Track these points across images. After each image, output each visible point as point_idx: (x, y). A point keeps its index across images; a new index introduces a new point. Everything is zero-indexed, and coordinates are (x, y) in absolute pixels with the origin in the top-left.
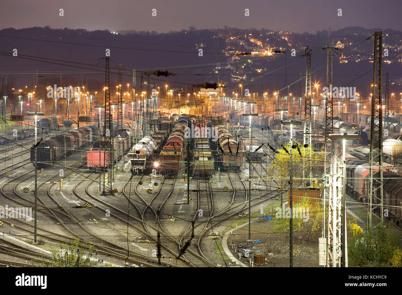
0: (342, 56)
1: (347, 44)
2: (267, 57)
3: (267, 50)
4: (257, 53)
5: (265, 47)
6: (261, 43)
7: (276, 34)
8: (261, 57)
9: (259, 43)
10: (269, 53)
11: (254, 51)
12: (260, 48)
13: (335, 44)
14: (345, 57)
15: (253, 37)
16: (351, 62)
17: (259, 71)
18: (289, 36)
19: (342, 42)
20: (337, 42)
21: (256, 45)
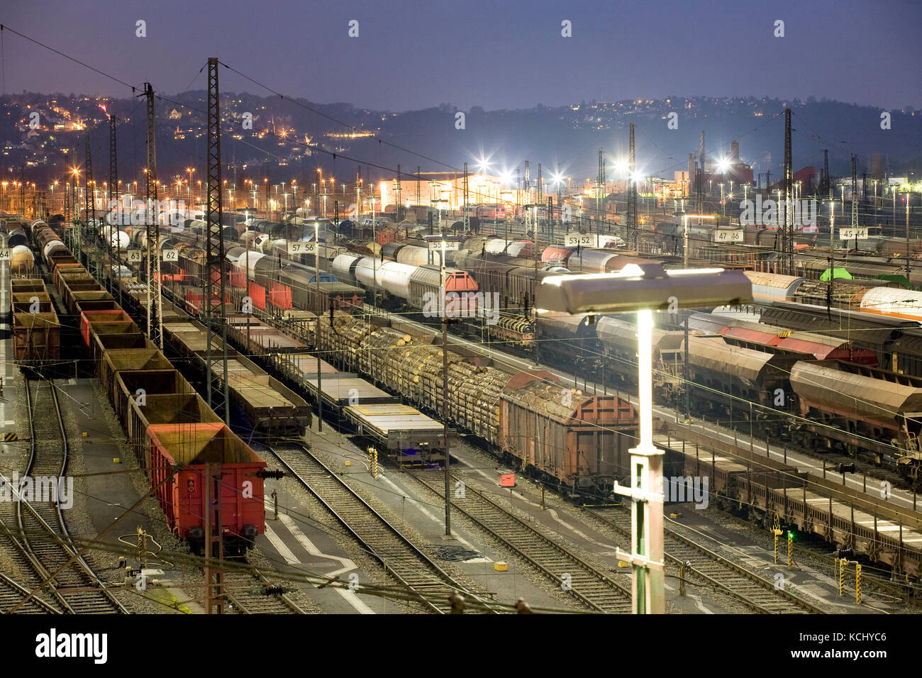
0: (178, 129)
1: (185, 114)
2: (76, 132)
3: (76, 122)
4: (63, 126)
5: (73, 119)
6: (68, 113)
7: (93, 100)
8: (69, 132)
9: (66, 113)
10: (79, 126)
11: (58, 124)
12: (67, 120)
13: (169, 114)
14: (181, 132)
15: (58, 105)
16: (190, 137)
17: (66, 152)
18: (108, 104)
19: (179, 111)
20: (172, 110)
21: (61, 116)
